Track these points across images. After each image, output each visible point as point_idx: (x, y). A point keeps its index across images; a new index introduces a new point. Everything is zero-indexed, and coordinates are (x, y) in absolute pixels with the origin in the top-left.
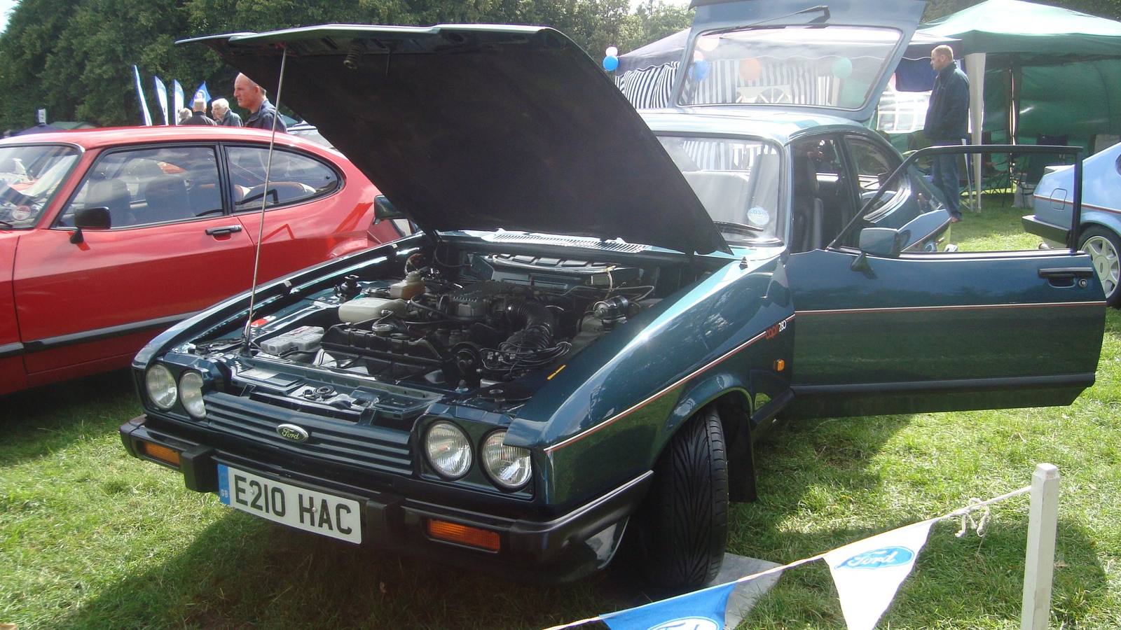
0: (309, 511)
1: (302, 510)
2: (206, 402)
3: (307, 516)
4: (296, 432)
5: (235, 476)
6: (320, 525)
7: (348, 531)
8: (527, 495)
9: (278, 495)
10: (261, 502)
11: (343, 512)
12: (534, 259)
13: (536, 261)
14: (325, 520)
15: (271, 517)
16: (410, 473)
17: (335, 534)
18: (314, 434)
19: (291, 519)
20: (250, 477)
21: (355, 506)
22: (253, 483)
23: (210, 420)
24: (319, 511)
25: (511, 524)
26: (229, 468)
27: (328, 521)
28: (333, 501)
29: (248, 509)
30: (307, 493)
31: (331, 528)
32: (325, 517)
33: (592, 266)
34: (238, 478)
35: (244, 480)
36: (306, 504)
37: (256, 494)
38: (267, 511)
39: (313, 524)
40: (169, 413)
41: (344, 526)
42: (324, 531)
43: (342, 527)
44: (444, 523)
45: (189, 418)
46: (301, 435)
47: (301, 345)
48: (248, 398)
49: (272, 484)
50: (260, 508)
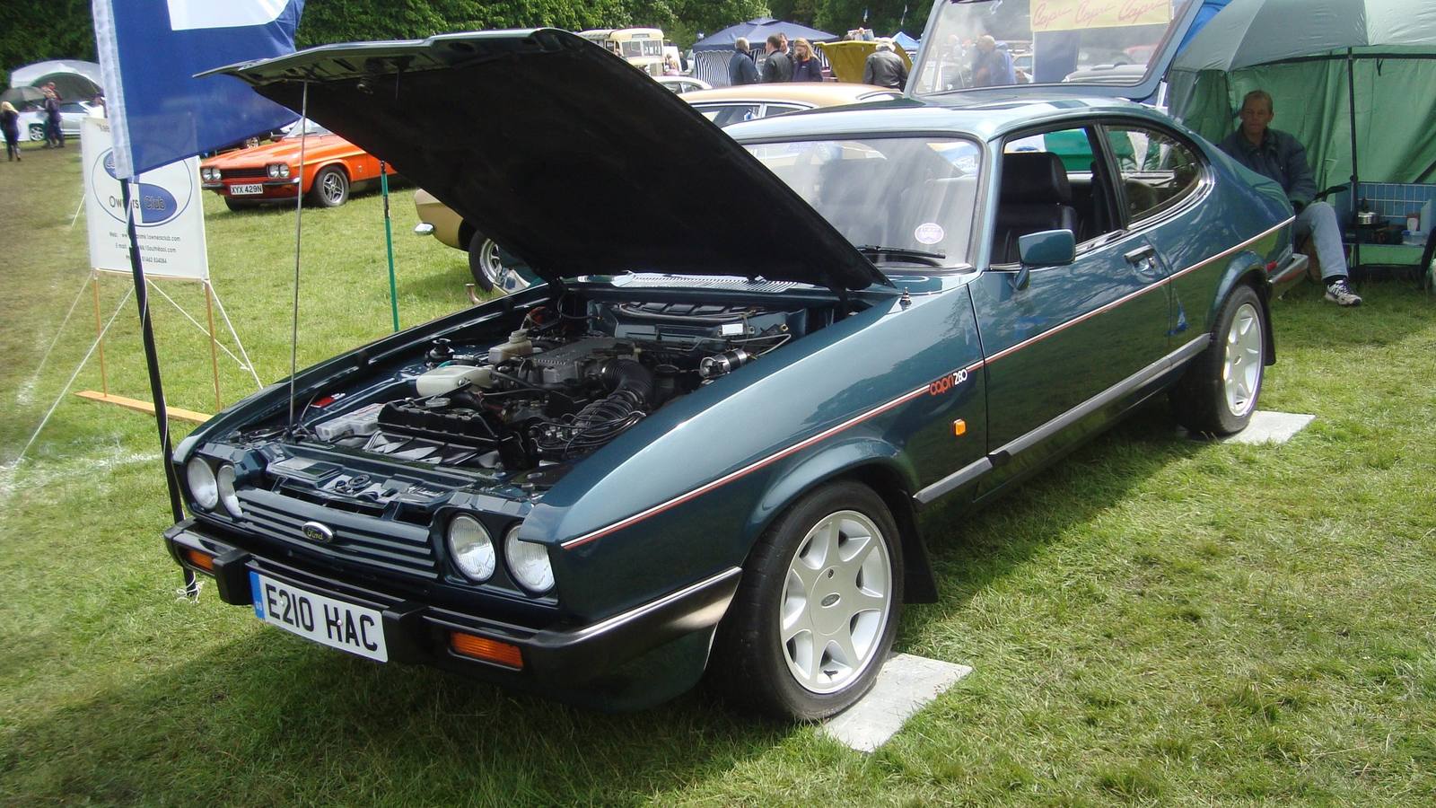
0: (334, 623)
1: (330, 623)
2: (240, 500)
3: (334, 629)
4: (320, 532)
5: (267, 585)
6: (348, 641)
7: (373, 648)
8: (553, 601)
9: (305, 606)
10: (291, 615)
11: (367, 624)
12: (666, 307)
13: (668, 309)
14: (351, 635)
15: (301, 632)
16: (435, 576)
17: (362, 651)
18: (340, 533)
19: (320, 635)
20: (279, 586)
21: (377, 616)
22: (283, 593)
23: (247, 521)
24: (345, 625)
25: (530, 635)
26: (260, 576)
27: (354, 636)
28: (357, 611)
29: (281, 624)
30: (332, 603)
31: (358, 644)
32: (351, 631)
33: (731, 311)
34: (270, 588)
35: (273, 589)
36: (332, 617)
37: (286, 606)
38: (298, 626)
39: (340, 640)
40: (213, 513)
41: (370, 642)
42: (350, 647)
43: (368, 643)
44: (471, 637)
45: (231, 519)
46: (325, 535)
47: (359, 427)
48: (278, 492)
49: (300, 593)
50: (290, 622)
